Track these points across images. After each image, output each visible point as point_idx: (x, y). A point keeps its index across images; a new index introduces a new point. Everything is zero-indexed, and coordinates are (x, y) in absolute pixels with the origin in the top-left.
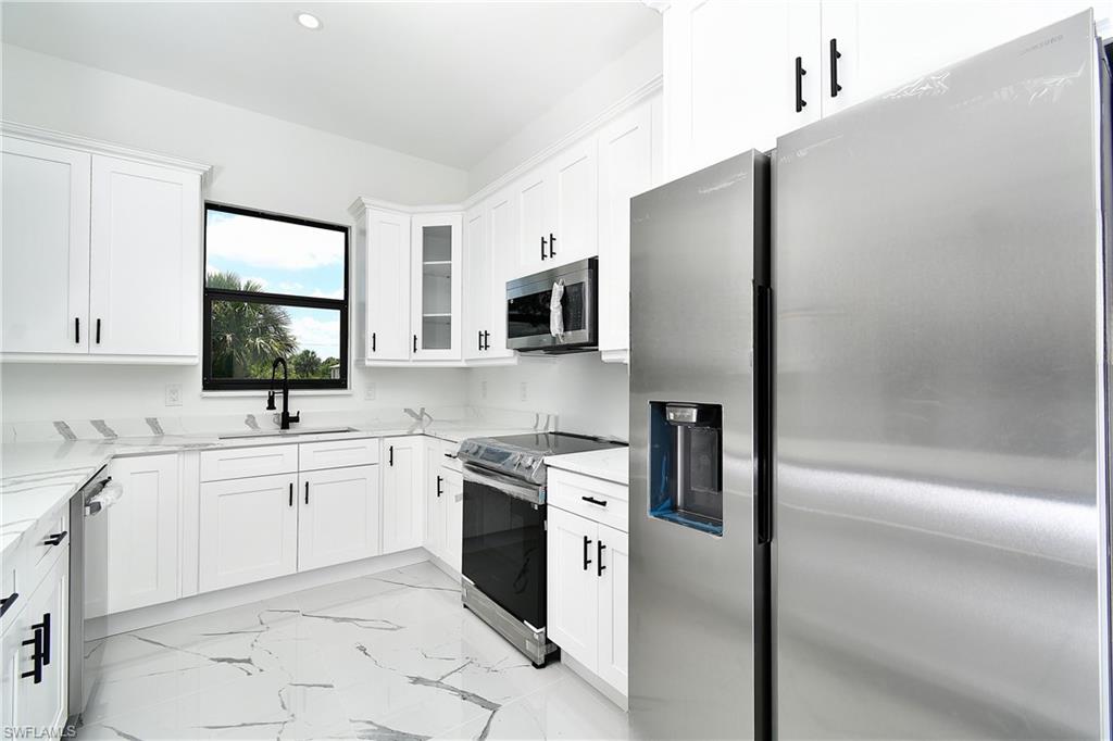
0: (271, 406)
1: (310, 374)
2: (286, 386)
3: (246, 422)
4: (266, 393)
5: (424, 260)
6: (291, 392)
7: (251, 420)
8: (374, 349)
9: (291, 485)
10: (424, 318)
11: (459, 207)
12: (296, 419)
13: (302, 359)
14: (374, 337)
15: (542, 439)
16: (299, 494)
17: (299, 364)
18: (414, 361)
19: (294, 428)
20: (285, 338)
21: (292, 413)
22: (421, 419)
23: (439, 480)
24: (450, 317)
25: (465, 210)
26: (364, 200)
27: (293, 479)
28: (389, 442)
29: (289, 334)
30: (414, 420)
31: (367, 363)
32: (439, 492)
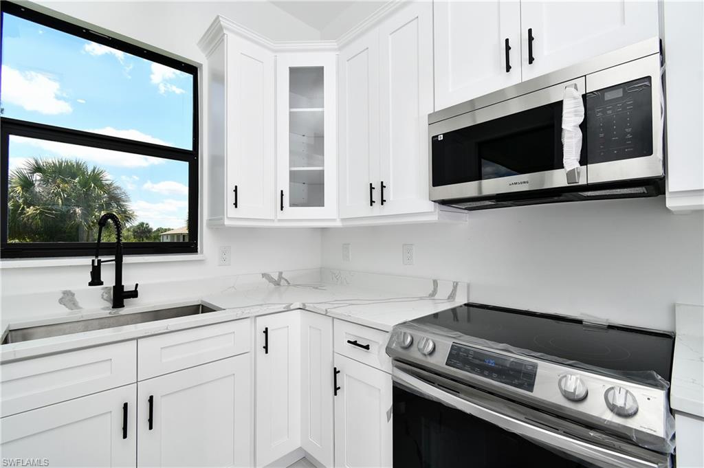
0: (96, 280)
1: (145, 239)
2: (119, 251)
3: (61, 301)
4: (87, 261)
5: (291, 107)
6: (127, 259)
7: (68, 299)
8: (236, 204)
9: (126, 406)
10: (291, 172)
11: (334, 44)
12: (134, 294)
13: (139, 228)
14: (236, 191)
15: (463, 314)
16: (139, 415)
17: (136, 232)
18: (279, 220)
19: (131, 307)
20: (125, 212)
21: (128, 285)
22: (279, 285)
23: (336, 372)
24: (323, 171)
25: (340, 49)
26: (223, 22)
27: (128, 395)
28: (262, 323)
29: (128, 209)
30: (272, 286)
31: (227, 222)
32: (336, 389)
